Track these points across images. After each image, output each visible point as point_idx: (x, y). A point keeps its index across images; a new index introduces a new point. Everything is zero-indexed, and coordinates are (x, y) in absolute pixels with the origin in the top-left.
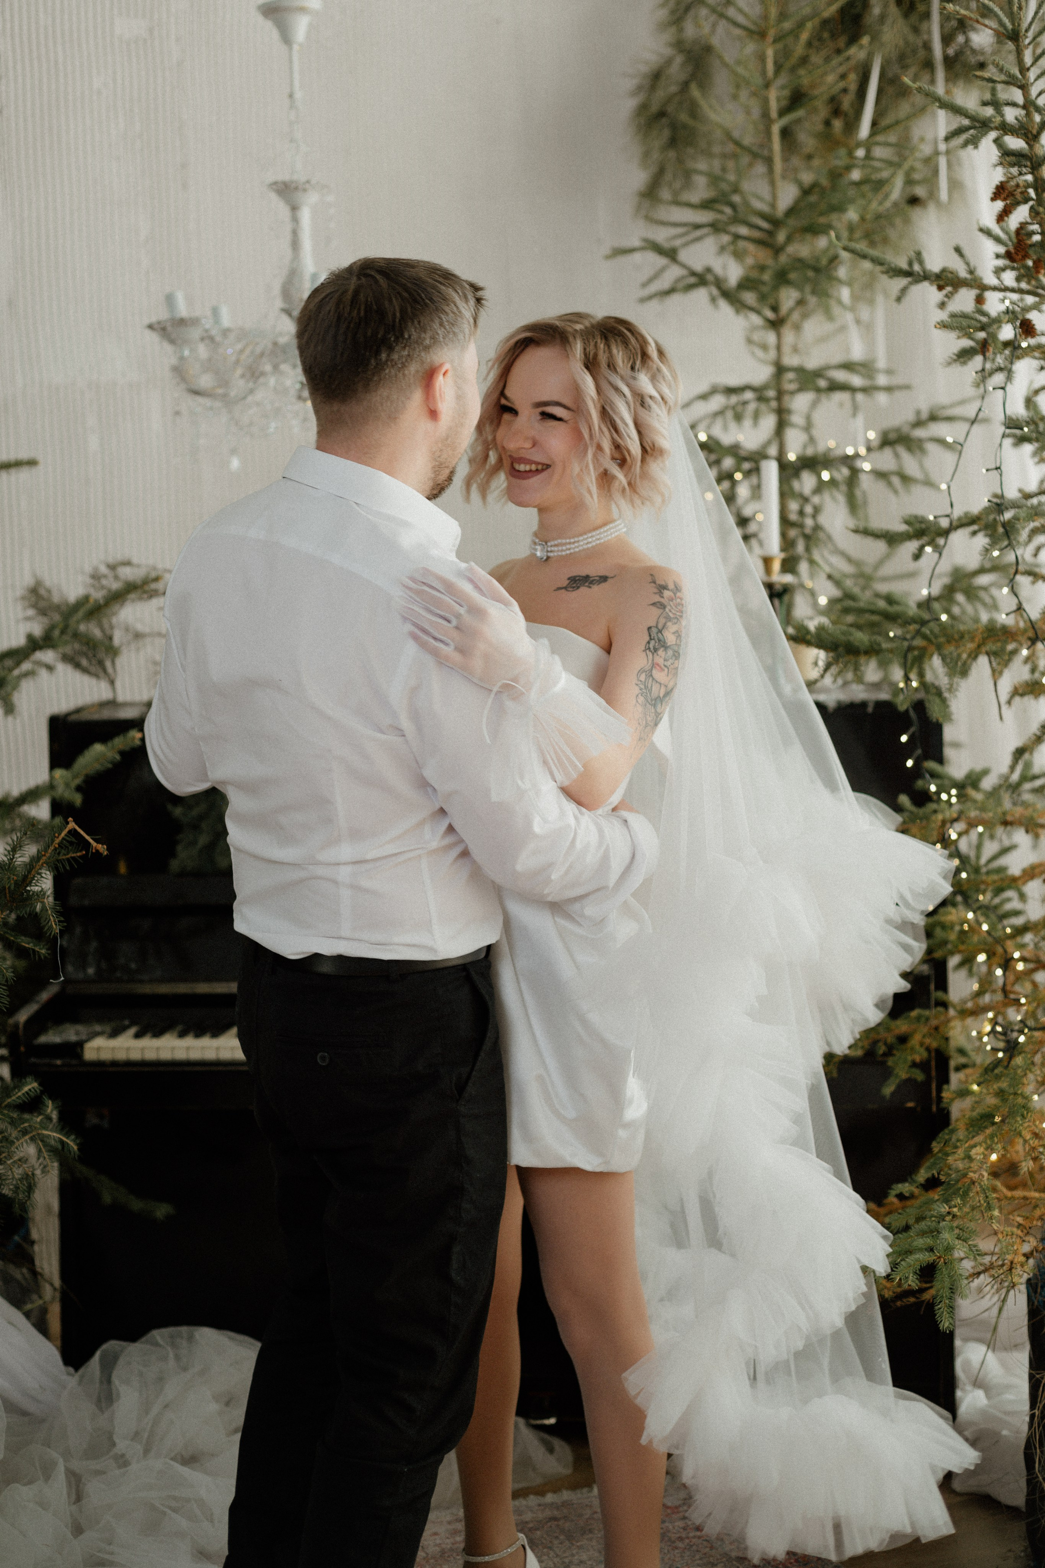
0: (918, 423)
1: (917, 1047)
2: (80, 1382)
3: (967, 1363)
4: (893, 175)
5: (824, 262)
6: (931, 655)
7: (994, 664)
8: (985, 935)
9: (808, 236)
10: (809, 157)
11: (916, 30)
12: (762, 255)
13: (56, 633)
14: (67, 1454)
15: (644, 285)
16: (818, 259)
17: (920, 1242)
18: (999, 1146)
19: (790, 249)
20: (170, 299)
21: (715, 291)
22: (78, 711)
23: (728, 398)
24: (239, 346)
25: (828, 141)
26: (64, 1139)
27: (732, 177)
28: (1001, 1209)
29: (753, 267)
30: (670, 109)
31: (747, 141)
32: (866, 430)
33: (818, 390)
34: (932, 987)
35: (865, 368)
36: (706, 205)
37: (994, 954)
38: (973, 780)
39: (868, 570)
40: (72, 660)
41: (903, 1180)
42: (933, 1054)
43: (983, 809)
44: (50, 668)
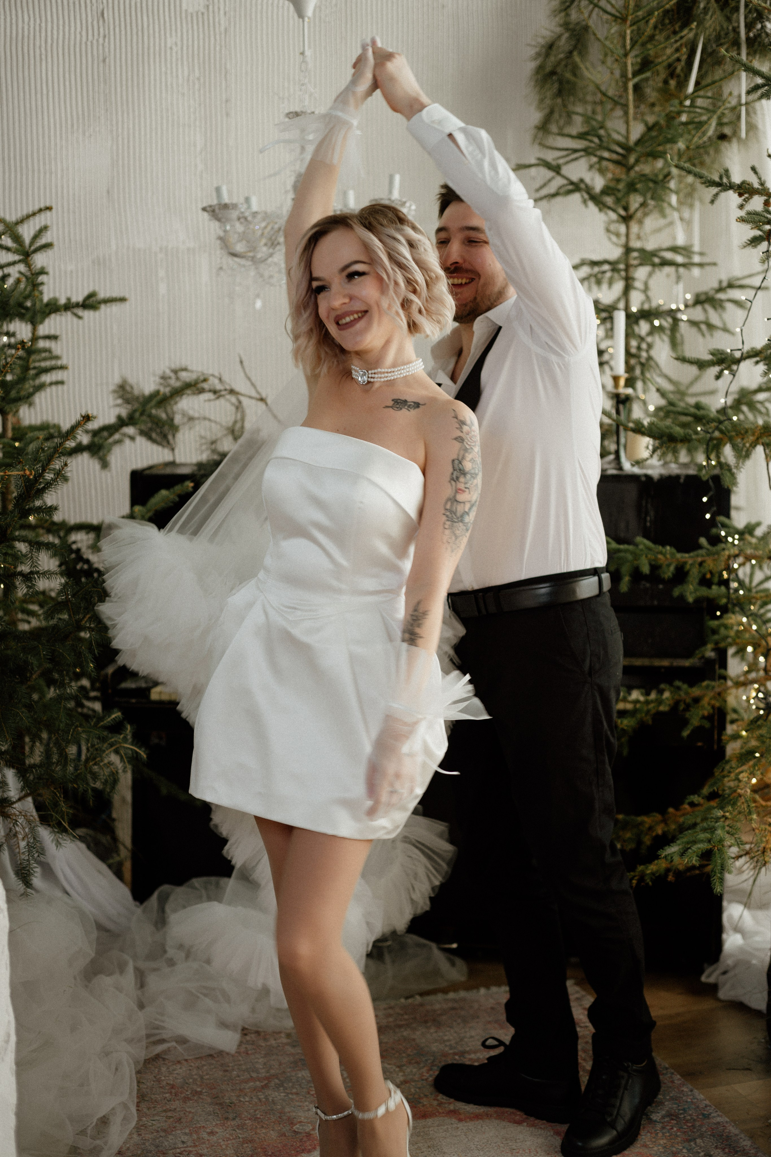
0: (720, 290)
1: (706, 705)
2: (144, 911)
3: (730, 917)
4: (709, 119)
5: (661, 177)
6: (725, 444)
7: (767, 451)
8: (754, 633)
9: (650, 159)
10: (653, 105)
11: (729, 19)
12: (619, 171)
13: (137, 415)
14: (135, 957)
15: (537, 190)
16: (656, 175)
17: (702, 836)
18: (759, 773)
19: (637, 169)
20: (218, 190)
21: (586, 196)
22: (151, 468)
23: (592, 269)
24: (263, 224)
25: (666, 93)
26: (138, 750)
27: (599, 118)
28: (758, 814)
29: (612, 180)
30: (559, 70)
31: (610, 93)
32: (685, 293)
33: (654, 265)
34: (717, 667)
35: (685, 250)
36: (581, 136)
37: (759, 646)
38: (750, 529)
39: (682, 388)
40: (146, 434)
41: (693, 793)
42: (716, 711)
43: (756, 548)
44: (132, 438)
